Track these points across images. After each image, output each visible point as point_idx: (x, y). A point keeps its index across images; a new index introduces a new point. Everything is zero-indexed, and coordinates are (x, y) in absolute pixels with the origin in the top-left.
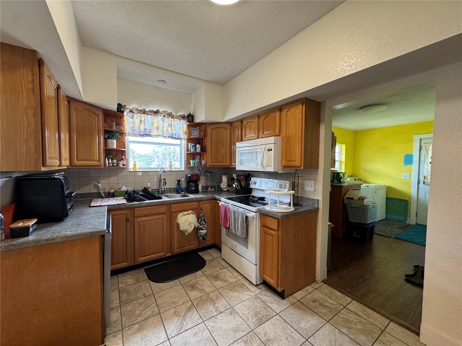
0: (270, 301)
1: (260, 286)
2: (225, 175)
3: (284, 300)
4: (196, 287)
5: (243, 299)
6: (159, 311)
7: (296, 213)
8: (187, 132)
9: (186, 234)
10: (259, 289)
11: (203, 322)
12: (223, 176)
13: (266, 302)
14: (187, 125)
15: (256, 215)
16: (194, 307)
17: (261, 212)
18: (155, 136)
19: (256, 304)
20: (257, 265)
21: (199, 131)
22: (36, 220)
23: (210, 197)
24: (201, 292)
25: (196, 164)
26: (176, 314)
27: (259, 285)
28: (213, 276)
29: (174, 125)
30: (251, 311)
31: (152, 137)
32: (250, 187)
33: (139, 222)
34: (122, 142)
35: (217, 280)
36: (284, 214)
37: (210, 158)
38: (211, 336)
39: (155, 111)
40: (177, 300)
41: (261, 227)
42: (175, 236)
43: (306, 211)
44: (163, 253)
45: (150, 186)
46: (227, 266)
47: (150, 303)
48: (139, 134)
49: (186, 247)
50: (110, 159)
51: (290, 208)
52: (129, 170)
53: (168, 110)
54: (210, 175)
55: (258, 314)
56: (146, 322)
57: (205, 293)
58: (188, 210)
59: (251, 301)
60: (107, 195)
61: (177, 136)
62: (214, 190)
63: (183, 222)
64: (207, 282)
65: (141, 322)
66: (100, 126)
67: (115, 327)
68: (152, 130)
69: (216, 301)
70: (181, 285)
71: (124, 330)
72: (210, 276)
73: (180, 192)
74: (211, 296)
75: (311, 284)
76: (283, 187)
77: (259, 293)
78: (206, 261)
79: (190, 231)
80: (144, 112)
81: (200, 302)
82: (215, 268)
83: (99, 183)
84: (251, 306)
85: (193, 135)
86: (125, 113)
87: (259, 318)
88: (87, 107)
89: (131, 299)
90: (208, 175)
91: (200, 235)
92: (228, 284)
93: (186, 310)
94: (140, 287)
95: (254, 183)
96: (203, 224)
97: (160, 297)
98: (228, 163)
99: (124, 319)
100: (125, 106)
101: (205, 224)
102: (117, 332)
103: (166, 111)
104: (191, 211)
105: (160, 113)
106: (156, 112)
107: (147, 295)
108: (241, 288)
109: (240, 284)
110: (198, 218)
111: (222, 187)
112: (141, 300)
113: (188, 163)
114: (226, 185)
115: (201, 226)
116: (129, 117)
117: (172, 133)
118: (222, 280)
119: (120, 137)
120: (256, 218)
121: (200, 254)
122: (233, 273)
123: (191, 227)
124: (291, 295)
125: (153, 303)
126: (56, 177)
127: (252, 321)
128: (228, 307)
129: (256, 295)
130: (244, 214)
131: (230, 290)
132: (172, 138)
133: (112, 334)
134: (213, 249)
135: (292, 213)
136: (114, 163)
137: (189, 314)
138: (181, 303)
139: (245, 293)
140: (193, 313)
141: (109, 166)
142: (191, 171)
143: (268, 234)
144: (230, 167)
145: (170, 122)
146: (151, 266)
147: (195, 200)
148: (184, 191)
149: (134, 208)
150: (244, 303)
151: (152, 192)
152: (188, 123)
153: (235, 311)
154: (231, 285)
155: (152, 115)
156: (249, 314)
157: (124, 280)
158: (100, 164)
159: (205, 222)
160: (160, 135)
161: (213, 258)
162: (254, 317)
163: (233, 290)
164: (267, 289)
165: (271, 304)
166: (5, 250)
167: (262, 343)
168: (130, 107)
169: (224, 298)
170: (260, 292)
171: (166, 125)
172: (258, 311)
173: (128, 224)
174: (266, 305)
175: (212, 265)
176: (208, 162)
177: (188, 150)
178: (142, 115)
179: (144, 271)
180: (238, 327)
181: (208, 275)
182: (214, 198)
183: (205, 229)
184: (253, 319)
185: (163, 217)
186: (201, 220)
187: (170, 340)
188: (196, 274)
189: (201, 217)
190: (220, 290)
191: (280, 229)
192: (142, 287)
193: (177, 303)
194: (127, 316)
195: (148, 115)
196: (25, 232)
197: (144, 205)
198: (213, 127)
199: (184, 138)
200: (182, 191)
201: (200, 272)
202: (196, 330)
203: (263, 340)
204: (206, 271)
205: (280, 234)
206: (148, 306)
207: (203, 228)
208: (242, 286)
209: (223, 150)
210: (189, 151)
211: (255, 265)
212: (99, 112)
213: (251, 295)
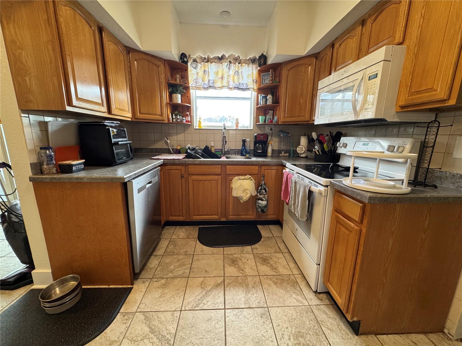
0: (330, 325)
1: (322, 295)
2: (305, 136)
3: (357, 337)
4: (237, 263)
5: (287, 303)
6: (189, 275)
7: (411, 199)
8: (257, 80)
9: (242, 202)
10: (319, 299)
11: (225, 309)
12: (301, 137)
13: (322, 325)
14: (257, 71)
15: (325, 190)
16: (223, 286)
17: (335, 187)
18: (220, 87)
19: (304, 319)
20: (321, 265)
21: (272, 75)
22: (84, 161)
23: (275, 162)
24: (239, 271)
25: (267, 121)
26: (202, 285)
27: (320, 293)
28: (263, 258)
29: (242, 72)
30: (292, 327)
31: (216, 89)
32: (337, 152)
33: (193, 180)
34: (188, 97)
35: (265, 264)
36: (379, 195)
37: (284, 112)
38: (224, 333)
39: (220, 56)
40: (212, 270)
41: (333, 210)
42: (231, 201)
43: (444, 198)
44: (217, 216)
45: (213, 145)
46: (285, 251)
47: (186, 263)
48: (203, 87)
49: (243, 216)
50: (174, 115)
51: (401, 187)
52: (195, 128)
53: (234, 53)
54: (283, 135)
55: (302, 337)
56: (173, 281)
57: (242, 274)
58: (246, 175)
59: (298, 311)
60: (175, 151)
61: (245, 85)
62: (288, 155)
63: (237, 187)
64: (252, 262)
65: (169, 279)
66: (162, 79)
67: (149, 274)
68: (216, 80)
69: (251, 289)
70: (223, 255)
71: (153, 279)
72: (258, 257)
73: (245, 154)
74: (248, 281)
75: (430, 334)
76: (395, 150)
77: (315, 305)
78: (262, 237)
79: (246, 199)
80: (208, 60)
81: (232, 283)
82: (269, 249)
83: (168, 139)
84: (295, 319)
85: (264, 82)
86: (189, 64)
87: (300, 343)
88: (145, 57)
89: (173, 252)
90: (281, 135)
91: (258, 206)
92: (276, 274)
93: (214, 286)
94: (187, 243)
95: (343, 146)
96: (263, 194)
97: (198, 260)
98: (307, 118)
99: (159, 269)
100: (189, 55)
101: (266, 194)
102: (147, 279)
103: (232, 55)
104: (250, 177)
105: (225, 59)
106: (221, 59)
107: (188, 253)
108: (291, 286)
109: (292, 280)
110: (258, 186)
111: (299, 152)
112: (181, 257)
113: (257, 120)
114: (304, 149)
115: (261, 196)
116: (192, 68)
117: (239, 83)
118: (271, 266)
119: (185, 91)
120: (325, 196)
121: (259, 227)
122: (289, 263)
123: (247, 194)
124: (376, 334)
125: (189, 264)
126: (105, 124)
127: (286, 343)
128: (262, 304)
129: (310, 305)
130: (307, 187)
131: (276, 283)
132: (239, 89)
133: (143, 279)
134: (277, 226)
135: (400, 196)
136: (178, 119)
137: (215, 292)
138: (213, 276)
139: (294, 296)
140: (219, 292)
141: (172, 121)
142: (260, 130)
143: (343, 225)
144: (309, 123)
145: (237, 69)
146: (206, 226)
147: (255, 163)
148: (249, 153)
149: (189, 164)
150: (286, 310)
151: (215, 152)
152: (259, 68)
153: (270, 315)
154: (280, 277)
155: (216, 63)
156: (286, 330)
157: (179, 232)
158: (163, 119)
159: (266, 191)
160: (224, 86)
161: (272, 236)
162: (292, 338)
163: (280, 284)
164: (331, 305)
165: (330, 332)
166: (49, 181)
168: (194, 56)
169: (263, 291)
170: (318, 305)
171: (232, 73)
172: (303, 333)
173: (183, 180)
174: (320, 329)
175: (267, 244)
176: (281, 117)
177: (257, 104)
178: (206, 64)
179: (198, 229)
180: (262, 341)
181: (257, 254)
182: (281, 163)
183: (265, 201)
184: (289, 339)
185: (218, 178)
186: (261, 189)
187: (182, 311)
188: (245, 248)
189: (261, 185)
190: (262, 278)
191: (365, 222)
192: (189, 244)
193: (210, 273)
194: (163, 267)
195: (212, 63)
196: (68, 169)
197: (197, 162)
198: (289, 66)
199: (253, 89)
200: (247, 153)
201: (249, 248)
202: (212, 315)
204: (257, 249)
205: (364, 230)
206: (183, 265)
207: (263, 199)
208: (295, 284)
209: (301, 98)
210: (259, 104)
211: (316, 264)
212: (160, 63)
213: (302, 303)
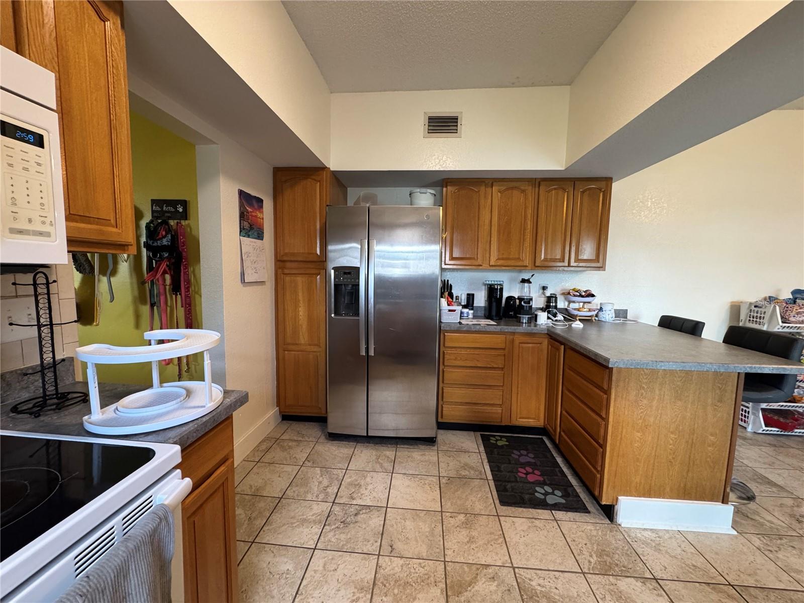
167: (374, 593)
203: (369, 596)
